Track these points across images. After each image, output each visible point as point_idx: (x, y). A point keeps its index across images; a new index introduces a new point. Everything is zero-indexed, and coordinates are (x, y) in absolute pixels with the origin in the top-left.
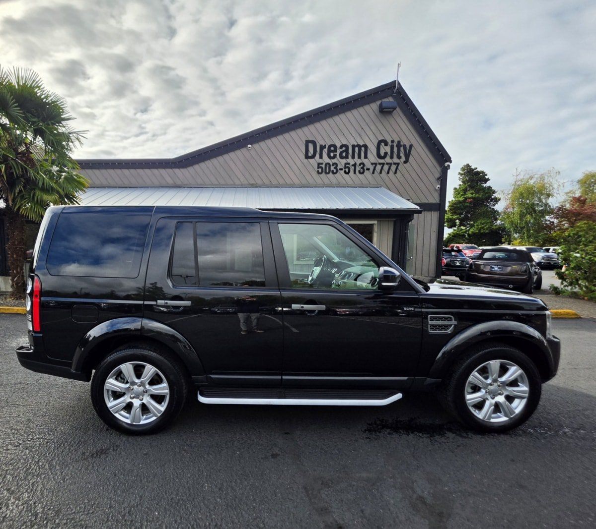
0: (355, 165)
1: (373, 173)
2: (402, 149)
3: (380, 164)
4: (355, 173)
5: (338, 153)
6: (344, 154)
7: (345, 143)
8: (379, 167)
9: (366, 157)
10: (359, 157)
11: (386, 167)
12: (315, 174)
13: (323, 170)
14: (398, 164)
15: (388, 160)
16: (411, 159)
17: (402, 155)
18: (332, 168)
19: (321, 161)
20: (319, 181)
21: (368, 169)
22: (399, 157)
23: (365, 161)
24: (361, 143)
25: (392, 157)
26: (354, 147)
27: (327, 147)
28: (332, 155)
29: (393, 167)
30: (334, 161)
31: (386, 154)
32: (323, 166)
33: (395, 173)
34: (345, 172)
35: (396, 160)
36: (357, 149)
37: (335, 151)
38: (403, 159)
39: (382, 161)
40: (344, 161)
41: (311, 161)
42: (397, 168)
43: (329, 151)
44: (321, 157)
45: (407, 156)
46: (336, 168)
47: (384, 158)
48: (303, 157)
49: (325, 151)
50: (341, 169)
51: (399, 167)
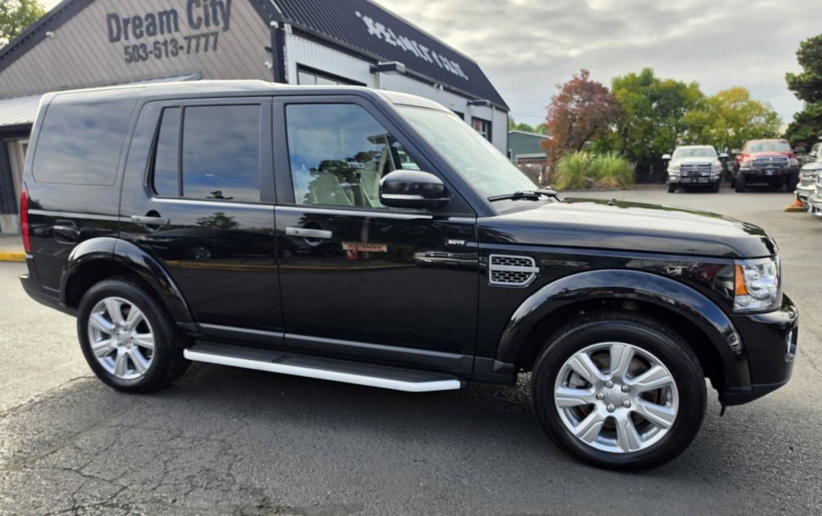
0: (165, 43)
1: (188, 52)
2: (218, 8)
3: (195, 37)
4: (167, 56)
5: (144, 29)
6: (151, 29)
7: (149, 11)
8: (194, 42)
9: (177, 29)
10: (169, 31)
11: (203, 41)
12: (123, 63)
13: (135, 55)
14: (215, 34)
15: (203, 29)
16: (232, 24)
17: (220, 18)
18: (141, 53)
19: (126, 43)
20: (129, 74)
21: (181, 48)
22: (217, 23)
23: (177, 35)
24: (168, 8)
25: (207, 24)
26: (161, 14)
27: (131, 20)
28: (138, 31)
29: (211, 39)
30: (142, 41)
31: (199, 19)
32: (130, 50)
33: (215, 48)
34: (156, 55)
35: (213, 28)
36: (164, 18)
37: (141, 25)
38: (222, 24)
39: (196, 32)
40: (151, 40)
41: (116, 44)
42: (216, 41)
43: (135, 27)
44: (127, 38)
45: (227, 16)
46: (145, 51)
47: (197, 27)
48: (107, 39)
49: (130, 26)
50: (151, 52)
51: (219, 39)
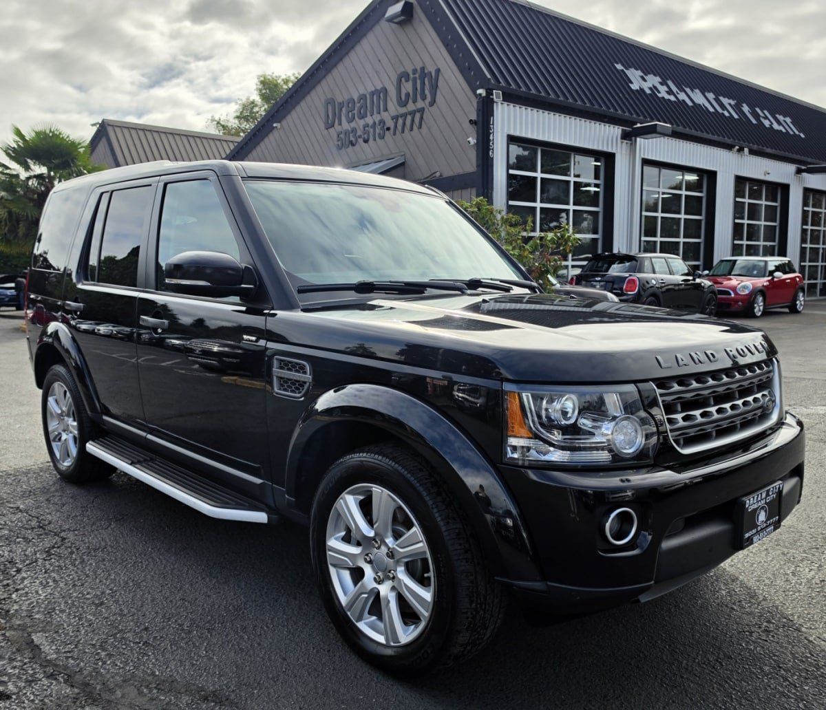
0: (374, 125)
1: (395, 134)
2: (427, 80)
3: (401, 116)
4: (375, 140)
5: (356, 112)
6: (362, 111)
7: (362, 91)
8: (400, 121)
9: (386, 110)
10: (379, 111)
11: (409, 118)
12: (335, 151)
13: (343, 142)
14: (422, 111)
15: (410, 106)
16: (439, 97)
17: (427, 92)
18: (352, 138)
19: (340, 129)
21: (388, 129)
22: (424, 98)
23: (386, 116)
24: (379, 87)
25: (415, 101)
26: (372, 94)
27: (345, 103)
28: (350, 115)
29: (418, 115)
30: (353, 125)
31: (408, 95)
32: (342, 136)
33: (420, 127)
34: (364, 140)
35: (420, 104)
36: (375, 98)
37: (353, 108)
38: (429, 99)
39: (403, 110)
40: (362, 122)
41: (331, 131)
42: (422, 118)
43: (348, 111)
44: (340, 123)
45: (434, 90)
46: (355, 136)
47: (404, 104)
48: (322, 126)
49: (344, 110)
50: (360, 137)
51: (424, 117)
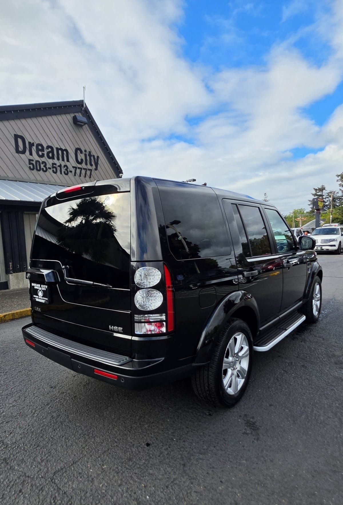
0: (60, 166)
1: (75, 175)
2: (92, 158)
3: (79, 168)
4: (61, 173)
5: (45, 153)
6: (51, 155)
7: (50, 144)
8: (78, 171)
9: (68, 161)
10: (63, 160)
11: (83, 171)
12: (27, 170)
13: (34, 166)
14: (91, 170)
15: (83, 166)
16: (99, 168)
17: (93, 163)
18: (42, 166)
19: (31, 157)
20: (32, 178)
21: (71, 172)
22: (91, 165)
23: (68, 164)
24: (63, 148)
25: (86, 164)
26: (58, 149)
27: (35, 145)
28: (40, 153)
29: (88, 172)
30: (43, 159)
31: (82, 160)
32: (34, 163)
33: (90, 177)
34: (53, 171)
35: (89, 167)
36: (60, 152)
37: (43, 150)
38: (94, 167)
39: (80, 166)
40: (51, 161)
41: (22, 156)
42: (91, 174)
43: (38, 150)
44: (31, 154)
45: (97, 164)
46: (45, 166)
47: (81, 163)
48: (13, 151)
49: (34, 148)
50: (50, 168)
51: (92, 173)
